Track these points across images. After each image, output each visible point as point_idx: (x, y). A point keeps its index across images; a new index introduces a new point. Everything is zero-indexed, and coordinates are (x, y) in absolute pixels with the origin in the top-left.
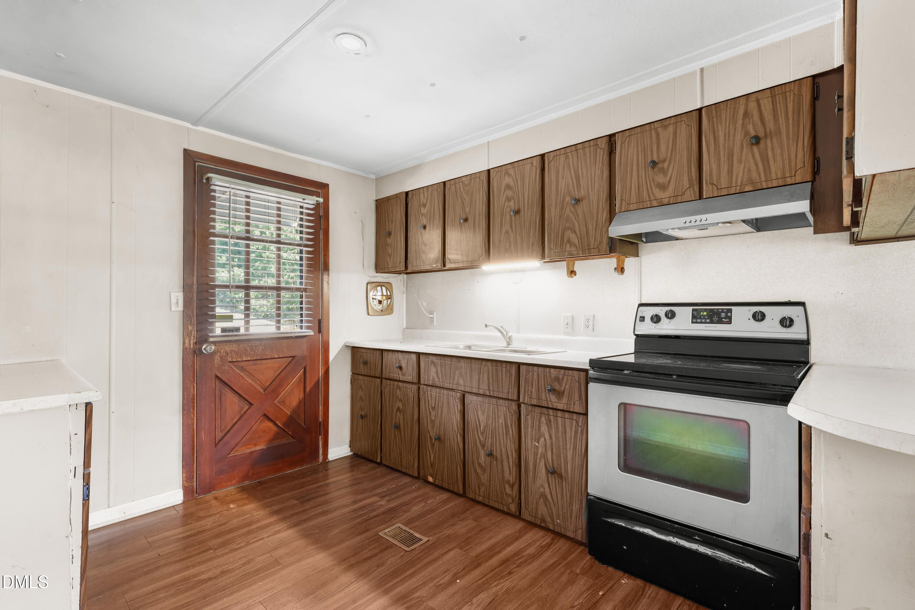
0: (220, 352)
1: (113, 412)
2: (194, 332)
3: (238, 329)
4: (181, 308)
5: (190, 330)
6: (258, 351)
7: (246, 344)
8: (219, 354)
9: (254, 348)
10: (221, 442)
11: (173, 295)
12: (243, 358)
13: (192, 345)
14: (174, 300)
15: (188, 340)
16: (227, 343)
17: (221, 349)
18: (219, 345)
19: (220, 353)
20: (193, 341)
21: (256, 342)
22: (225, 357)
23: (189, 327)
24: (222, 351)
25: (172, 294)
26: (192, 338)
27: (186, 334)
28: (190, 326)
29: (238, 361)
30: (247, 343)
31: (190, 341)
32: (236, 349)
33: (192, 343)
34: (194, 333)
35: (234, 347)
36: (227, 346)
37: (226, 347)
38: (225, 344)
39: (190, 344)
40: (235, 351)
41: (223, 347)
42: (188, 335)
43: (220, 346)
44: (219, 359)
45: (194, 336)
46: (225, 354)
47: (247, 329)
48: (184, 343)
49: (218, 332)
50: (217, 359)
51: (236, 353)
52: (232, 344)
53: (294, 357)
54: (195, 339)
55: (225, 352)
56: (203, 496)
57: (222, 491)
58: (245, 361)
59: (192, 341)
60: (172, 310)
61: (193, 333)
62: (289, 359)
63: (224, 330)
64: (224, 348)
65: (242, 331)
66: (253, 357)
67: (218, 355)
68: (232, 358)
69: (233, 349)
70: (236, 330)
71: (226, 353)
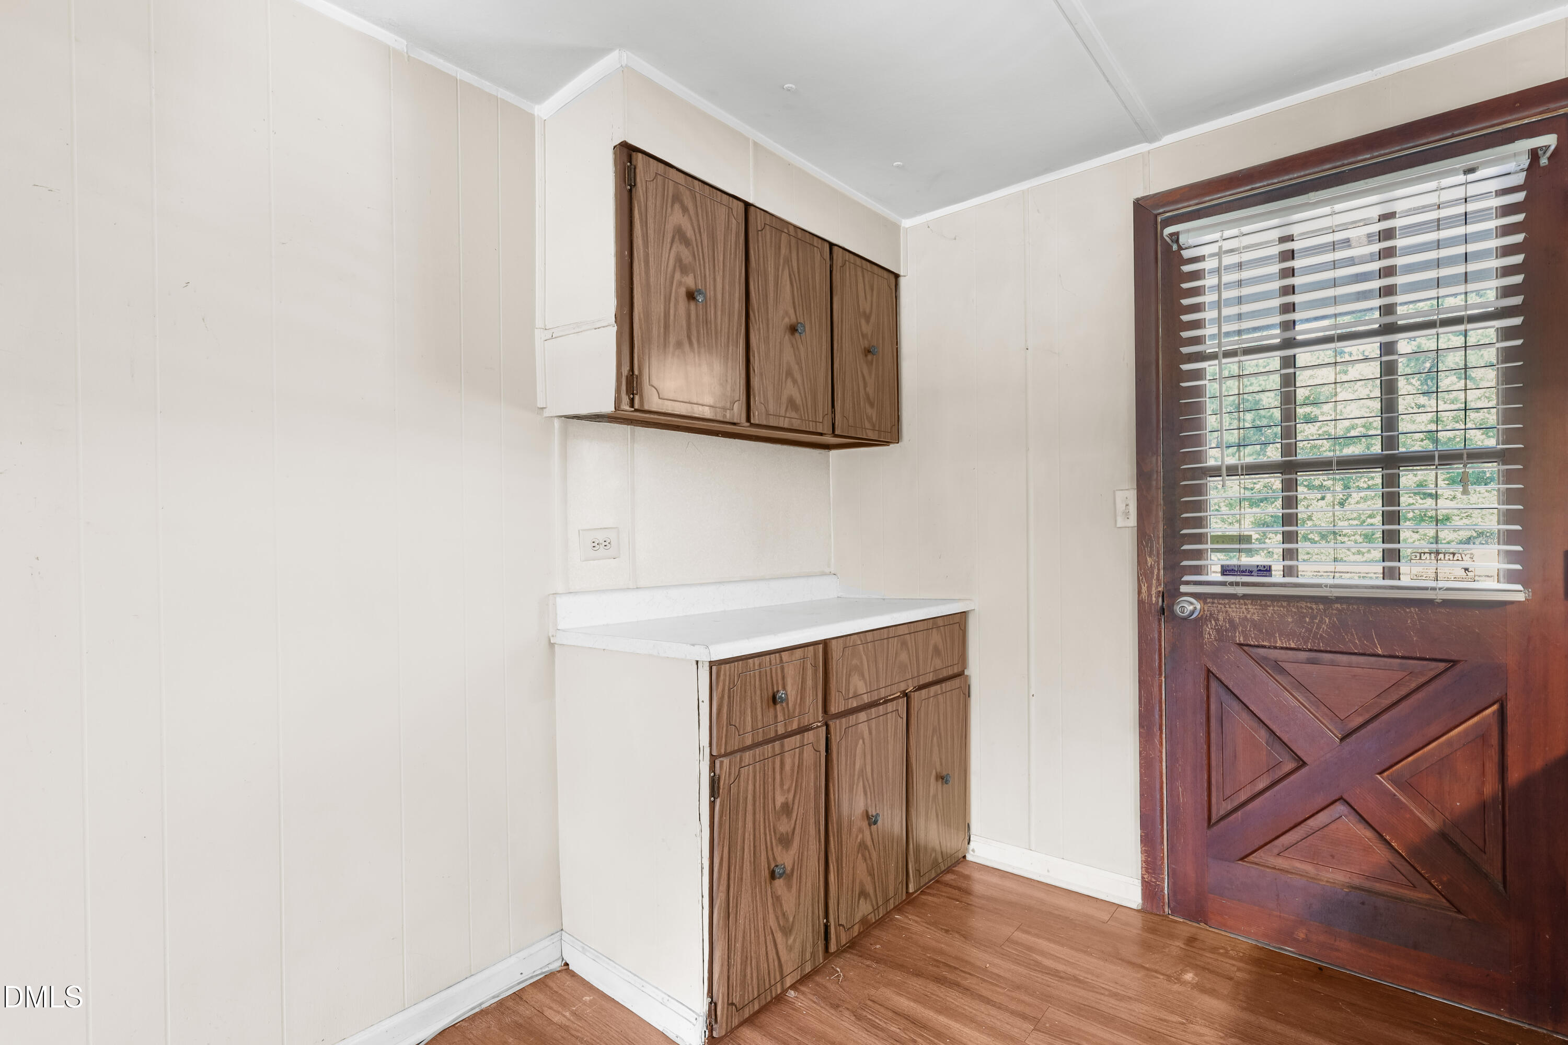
0: (1217, 620)
1: (1033, 695)
2: (1159, 570)
3: (1266, 571)
4: (1133, 521)
5: (1149, 565)
6: (1319, 628)
7: (1284, 607)
8: (1213, 622)
9: (1307, 620)
10: (1222, 823)
11: (1120, 496)
12: (1276, 642)
13: (1154, 596)
14: (1121, 507)
15: (1146, 585)
16: (1233, 601)
17: (1219, 612)
18: (1213, 603)
19: (1215, 621)
20: (1157, 588)
21: (1314, 606)
22: (1226, 630)
23: (1148, 559)
24: (1221, 618)
25: (1118, 494)
26: (1154, 582)
27: (1143, 573)
28: (1150, 556)
29: (1264, 647)
30: (1285, 604)
31: (1149, 588)
32: (1256, 617)
33: (1154, 592)
34: (1158, 573)
35: (1253, 612)
36: (1232, 606)
37: (1230, 610)
38: (1227, 601)
39: (1150, 595)
40: (1253, 621)
41: (1223, 609)
42: (1145, 575)
43: (1215, 605)
44: (1213, 633)
45: (1158, 579)
46: (1227, 625)
47: (1289, 571)
48: (1139, 592)
49: (1215, 575)
50: (1209, 633)
51: (1255, 625)
52: (1245, 604)
53: (1454, 663)
54: (1160, 585)
55: (1229, 620)
56: (1182, 920)
57: (1223, 933)
58: (1282, 648)
59: (1154, 589)
60: (1118, 525)
61: (1155, 573)
62: (1433, 665)
63: (1225, 571)
64: (1227, 612)
65: (1277, 576)
66: (1306, 643)
67: (1211, 625)
68: (1245, 637)
69: (1249, 616)
70: (1260, 570)
71: (1231, 621)
